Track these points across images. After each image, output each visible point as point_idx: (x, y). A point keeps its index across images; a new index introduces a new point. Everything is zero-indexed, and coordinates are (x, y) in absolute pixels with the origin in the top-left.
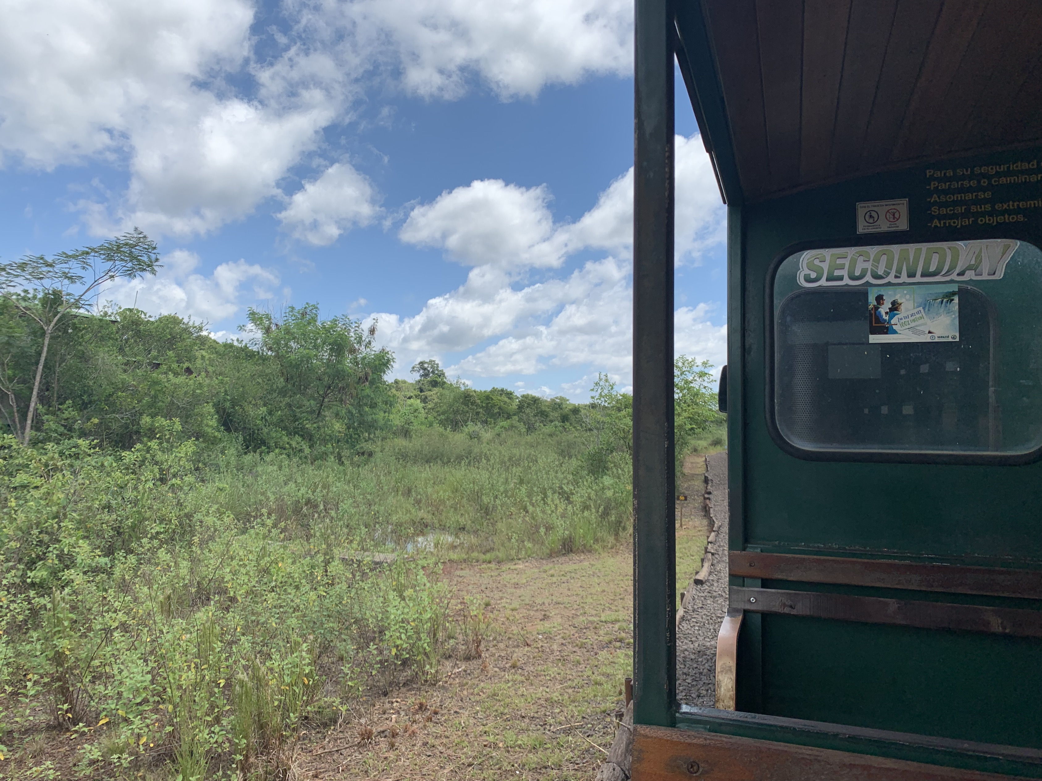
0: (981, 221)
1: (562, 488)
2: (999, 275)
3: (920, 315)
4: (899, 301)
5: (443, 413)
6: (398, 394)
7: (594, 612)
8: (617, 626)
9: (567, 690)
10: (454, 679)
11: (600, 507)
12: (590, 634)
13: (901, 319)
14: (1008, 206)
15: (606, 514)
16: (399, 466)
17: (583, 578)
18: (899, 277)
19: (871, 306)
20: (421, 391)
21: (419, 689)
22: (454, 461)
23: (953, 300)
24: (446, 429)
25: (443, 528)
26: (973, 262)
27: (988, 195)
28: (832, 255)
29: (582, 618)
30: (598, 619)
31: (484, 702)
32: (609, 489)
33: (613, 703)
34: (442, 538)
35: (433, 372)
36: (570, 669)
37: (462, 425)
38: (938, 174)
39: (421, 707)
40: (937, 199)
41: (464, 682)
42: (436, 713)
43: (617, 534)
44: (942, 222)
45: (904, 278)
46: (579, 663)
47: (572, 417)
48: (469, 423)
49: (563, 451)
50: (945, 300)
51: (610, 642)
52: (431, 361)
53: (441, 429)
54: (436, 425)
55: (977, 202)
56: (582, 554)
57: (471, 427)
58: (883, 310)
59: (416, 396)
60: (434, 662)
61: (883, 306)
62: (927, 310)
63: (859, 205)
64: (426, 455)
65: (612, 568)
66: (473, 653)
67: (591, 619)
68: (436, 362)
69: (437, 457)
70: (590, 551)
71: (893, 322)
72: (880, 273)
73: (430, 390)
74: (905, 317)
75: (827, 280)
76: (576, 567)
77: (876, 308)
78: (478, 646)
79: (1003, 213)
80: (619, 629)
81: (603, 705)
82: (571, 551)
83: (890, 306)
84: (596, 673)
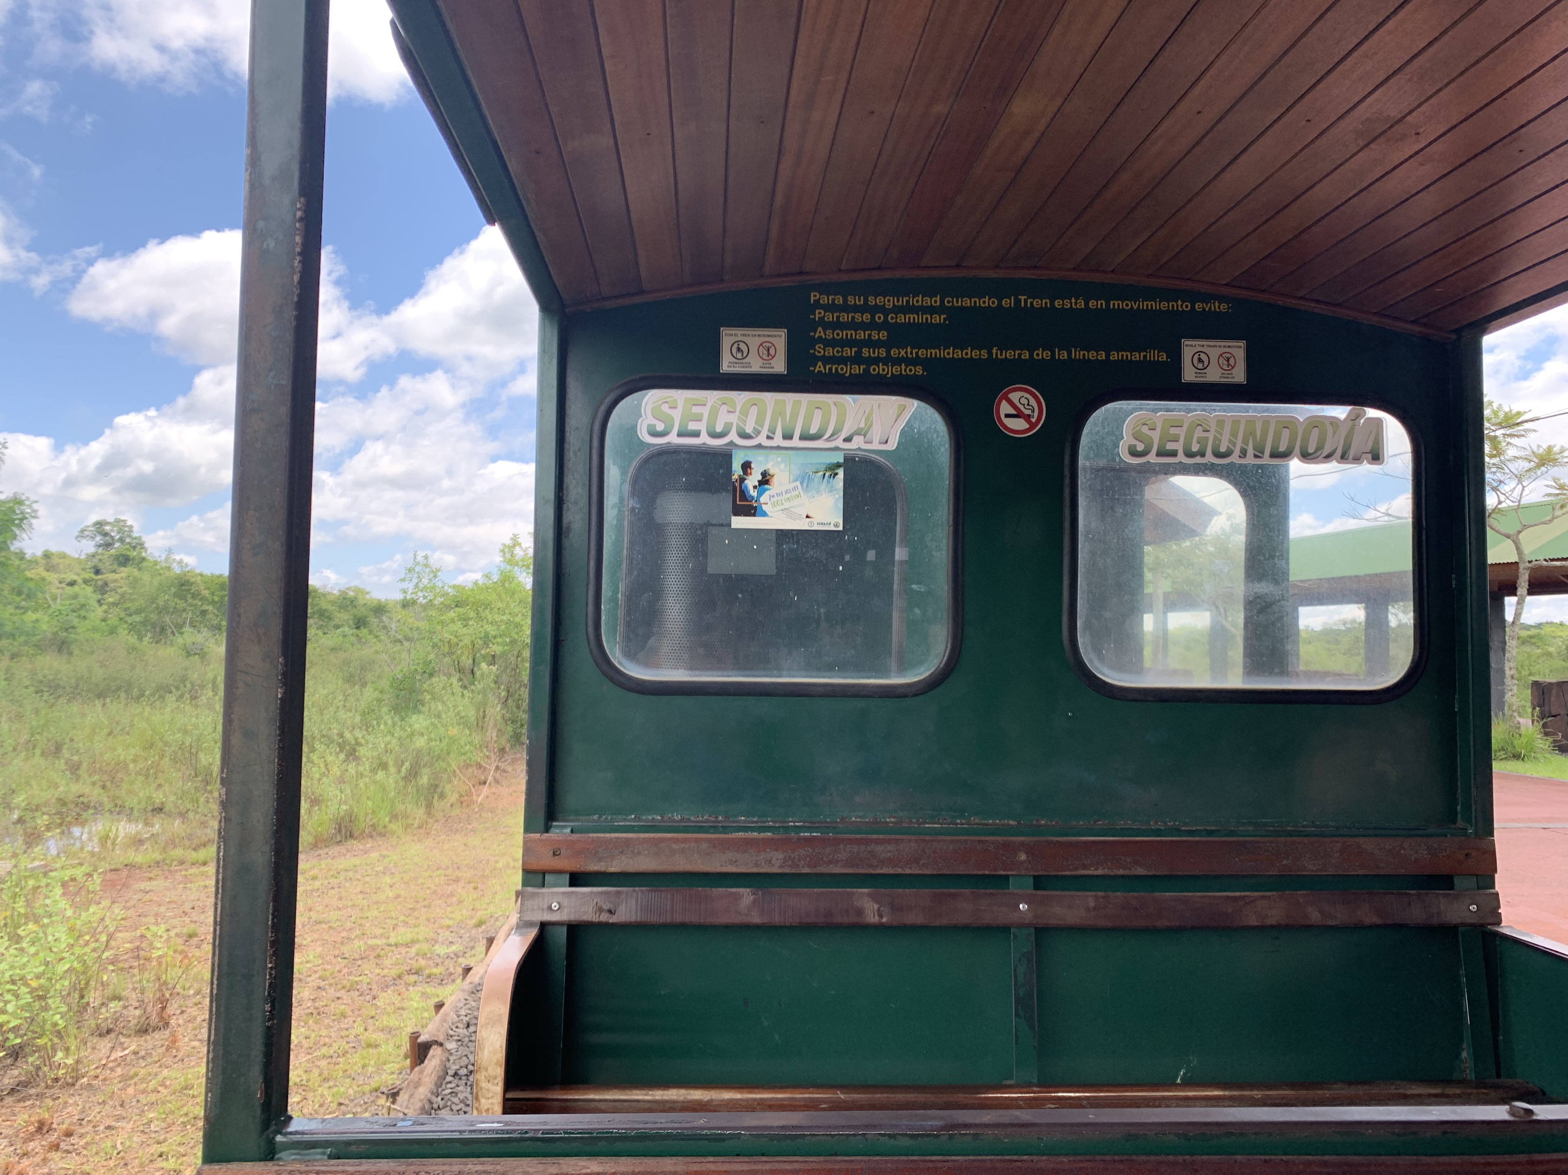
0: (874, 370)
1: (341, 735)
2: (892, 446)
3: (797, 492)
4: (771, 472)
5: (138, 612)
6: (52, 577)
7: (379, 931)
8: (413, 950)
9: (319, 1063)
10: (112, 1069)
11: (403, 764)
12: (368, 967)
13: (773, 496)
14: (906, 353)
15: (413, 774)
16: (42, 704)
17: (367, 879)
18: (772, 438)
19: (735, 477)
20: (97, 572)
21: (40, 1096)
22: (153, 695)
23: (836, 474)
24: (140, 639)
25: (120, 810)
26: (862, 425)
27: (883, 335)
28: (686, 400)
29: (357, 943)
30: (384, 941)
31: (163, 1103)
32: (422, 735)
33: (393, 1073)
34: (114, 829)
35: (121, 540)
36: (329, 1027)
37: (173, 633)
38: (824, 300)
39: (42, 1128)
40: (822, 334)
41: (131, 1073)
42: (69, 1134)
43: (429, 806)
44: (827, 367)
45: (778, 441)
46: (344, 1015)
47: (373, 621)
48: (187, 629)
49: (352, 676)
50: (827, 474)
51: (400, 977)
52: (118, 521)
53: (133, 640)
54: (123, 632)
55: (870, 343)
56: (370, 840)
57: (189, 636)
58: (751, 482)
59: (86, 582)
60: (73, 1044)
61: (750, 477)
62: (805, 485)
63: (725, 331)
64: (97, 685)
65: (416, 859)
66: (154, 1019)
67: (371, 942)
68: (129, 523)
69: (119, 688)
70: (383, 835)
71: (763, 499)
72: (749, 430)
73: (114, 571)
74: (778, 495)
75: (680, 435)
76: (357, 861)
77: (742, 480)
78: (163, 1008)
79: (898, 361)
80: (417, 954)
81: (376, 1078)
82: (351, 836)
83: (760, 478)
84: (371, 1028)
